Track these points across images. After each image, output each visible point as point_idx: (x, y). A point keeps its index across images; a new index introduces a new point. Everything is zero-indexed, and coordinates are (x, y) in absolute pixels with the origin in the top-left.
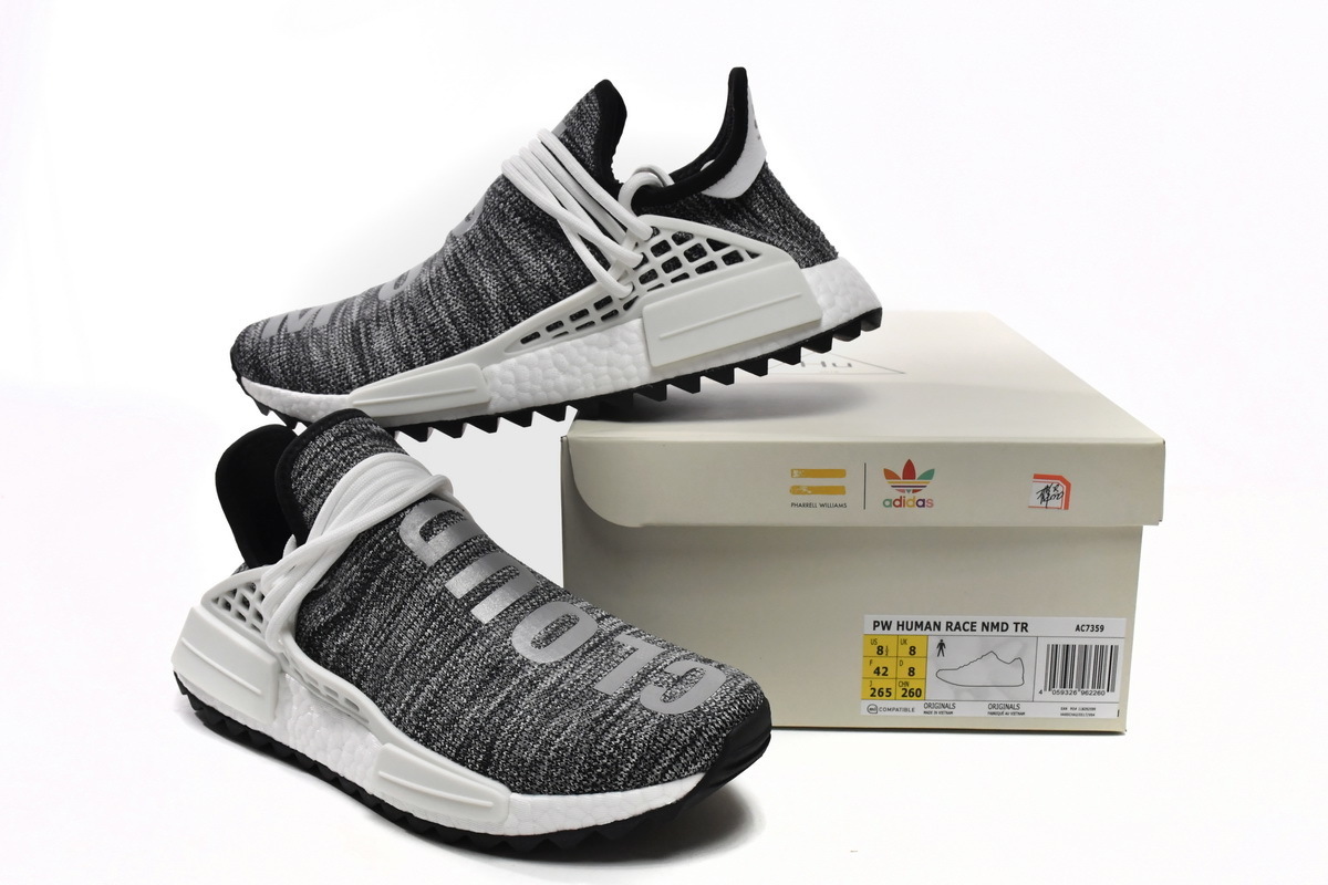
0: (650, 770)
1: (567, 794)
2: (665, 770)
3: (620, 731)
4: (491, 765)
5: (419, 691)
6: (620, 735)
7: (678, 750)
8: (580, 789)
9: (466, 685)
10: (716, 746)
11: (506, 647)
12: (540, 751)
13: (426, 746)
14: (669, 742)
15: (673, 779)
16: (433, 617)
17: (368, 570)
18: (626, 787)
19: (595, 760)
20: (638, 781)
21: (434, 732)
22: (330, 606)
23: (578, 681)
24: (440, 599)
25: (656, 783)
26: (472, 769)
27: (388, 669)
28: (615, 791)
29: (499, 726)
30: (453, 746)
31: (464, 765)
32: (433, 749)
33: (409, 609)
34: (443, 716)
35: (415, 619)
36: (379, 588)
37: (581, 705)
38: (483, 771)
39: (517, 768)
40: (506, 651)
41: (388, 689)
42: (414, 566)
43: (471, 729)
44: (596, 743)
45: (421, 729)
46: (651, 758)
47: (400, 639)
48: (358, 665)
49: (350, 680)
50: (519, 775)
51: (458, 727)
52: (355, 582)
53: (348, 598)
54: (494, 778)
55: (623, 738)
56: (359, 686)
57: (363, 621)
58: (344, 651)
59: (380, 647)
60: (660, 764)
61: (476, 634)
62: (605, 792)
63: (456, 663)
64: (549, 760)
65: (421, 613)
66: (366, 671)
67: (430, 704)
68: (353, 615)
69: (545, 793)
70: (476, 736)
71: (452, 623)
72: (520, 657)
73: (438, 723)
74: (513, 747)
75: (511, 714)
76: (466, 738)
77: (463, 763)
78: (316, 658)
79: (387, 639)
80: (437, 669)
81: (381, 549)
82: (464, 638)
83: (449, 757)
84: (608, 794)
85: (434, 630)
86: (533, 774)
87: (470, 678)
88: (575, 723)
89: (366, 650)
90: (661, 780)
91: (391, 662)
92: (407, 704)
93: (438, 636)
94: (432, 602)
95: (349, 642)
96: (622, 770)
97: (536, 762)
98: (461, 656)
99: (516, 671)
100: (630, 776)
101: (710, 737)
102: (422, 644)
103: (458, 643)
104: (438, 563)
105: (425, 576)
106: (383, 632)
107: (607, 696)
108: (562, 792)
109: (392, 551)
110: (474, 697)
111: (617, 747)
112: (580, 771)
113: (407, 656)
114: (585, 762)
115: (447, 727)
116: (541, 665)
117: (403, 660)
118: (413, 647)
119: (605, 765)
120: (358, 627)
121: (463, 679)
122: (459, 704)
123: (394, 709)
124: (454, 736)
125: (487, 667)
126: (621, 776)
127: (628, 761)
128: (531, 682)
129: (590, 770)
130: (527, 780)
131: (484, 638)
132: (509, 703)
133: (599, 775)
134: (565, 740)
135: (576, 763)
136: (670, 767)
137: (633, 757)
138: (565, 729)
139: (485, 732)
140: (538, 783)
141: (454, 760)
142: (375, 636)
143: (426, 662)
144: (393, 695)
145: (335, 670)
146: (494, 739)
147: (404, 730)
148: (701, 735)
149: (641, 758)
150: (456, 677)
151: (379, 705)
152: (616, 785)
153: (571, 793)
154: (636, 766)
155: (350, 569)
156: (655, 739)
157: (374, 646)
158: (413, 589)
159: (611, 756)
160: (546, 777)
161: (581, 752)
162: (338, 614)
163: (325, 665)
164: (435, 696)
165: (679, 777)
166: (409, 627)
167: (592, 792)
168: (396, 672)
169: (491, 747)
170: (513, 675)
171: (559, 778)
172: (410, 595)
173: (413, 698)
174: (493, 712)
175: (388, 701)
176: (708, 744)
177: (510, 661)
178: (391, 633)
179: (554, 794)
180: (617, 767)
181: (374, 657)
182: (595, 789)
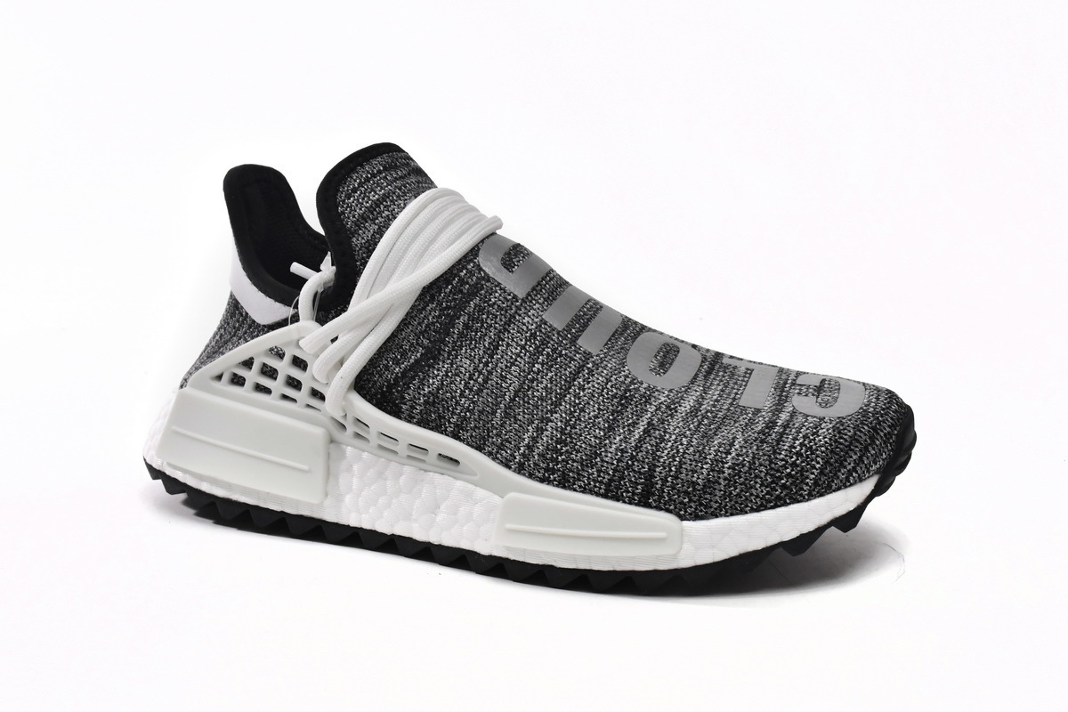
0: (835, 474)
1: (746, 513)
2: (850, 473)
3: (795, 439)
4: (654, 495)
5: (540, 430)
6: (797, 442)
7: (861, 451)
8: (762, 505)
9: (596, 417)
10: (891, 444)
11: (626, 377)
12: (713, 470)
13: (564, 487)
14: (851, 443)
15: (855, 483)
16: (538, 351)
17: (448, 308)
18: (811, 496)
19: (778, 471)
20: (823, 488)
21: (571, 471)
22: (404, 354)
23: (717, 401)
24: (541, 331)
25: (839, 489)
26: (630, 503)
27: (494, 413)
28: (799, 502)
29: (654, 453)
30: (601, 482)
31: (618, 500)
32: (575, 490)
33: (508, 345)
34: (578, 451)
35: (518, 355)
36: (466, 326)
37: (735, 422)
38: (644, 503)
39: (687, 493)
40: (629, 380)
41: (498, 435)
42: (505, 298)
43: (619, 461)
44: (775, 452)
45: (553, 471)
46: (836, 461)
47: (503, 378)
48: (453, 413)
49: (444, 432)
50: (690, 500)
51: (602, 461)
52: (433, 323)
53: (426, 342)
54: (658, 508)
55: (802, 445)
56: (456, 436)
57: (452, 364)
58: (433, 401)
59: (480, 390)
60: (845, 467)
61: (590, 365)
62: (790, 504)
63: (577, 396)
64: (725, 479)
65: (523, 347)
66: (465, 418)
67: (557, 443)
68: (436, 359)
69: (721, 516)
70: (628, 467)
71: (561, 355)
72: (645, 385)
73: (574, 461)
74: (679, 471)
75: (662, 439)
76: (615, 470)
77: (617, 498)
78: (396, 413)
79: (485, 381)
80: (557, 404)
81: (462, 282)
82: (580, 369)
83: (598, 494)
84: (792, 506)
85: (543, 365)
86: (708, 496)
87: (599, 409)
88: (740, 438)
89: (462, 395)
90: (845, 484)
91: (498, 404)
92: (528, 447)
93: (549, 370)
94: (534, 336)
95: (438, 389)
96: (807, 478)
97: (710, 484)
98: (582, 388)
99: (647, 399)
100: (816, 483)
101: (885, 435)
102: (532, 381)
103: (575, 376)
104: (529, 294)
105: (518, 308)
106: (480, 373)
107: (758, 411)
108: (743, 512)
109: (477, 284)
110: (611, 428)
111: (799, 454)
112: (761, 485)
113: (516, 396)
114: (766, 474)
115: (588, 463)
116: (670, 391)
117: (512, 400)
118: (521, 386)
119: (789, 475)
120: (447, 372)
121: (591, 411)
122: (596, 437)
123: (512, 455)
124: (599, 471)
125: (614, 396)
126: (807, 484)
127: (814, 467)
128: (668, 407)
129: (772, 482)
130: (701, 504)
131: (600, 369)
132: (655, 429)
133: (784, 487)
134: (738, 455)
135: (756, 477)
136: (854, 469)
137: (818, 463)
138: (732, 445)
139: (638, 461)
140: (715, 506)
141: (605, 496)
142: (470, 378)
143: (541, 399)
144: (507, 441)
145: (423, 423)
146: (652, 468)
147: (531, 476)
148: (878, 434)
149: (827, 462)
150: (582, 410)
151: (490, 454)
152: (801, 495)
153: (753, 510)
154: (822, 472)
155: (424, 309)
156: (836, 441)
157: (471, 390)
158: (509, 323)
159: (794, 465)
160: (724, 497)
161: (761, 465)
162: (416, 361)
163: (409, 420)
164: (562, 433)
165: (861, 480)
166: (513, 364)
167: (775, 506)
168: (507, 415)
169: (650, 475)
170: (645, 402)
171: (738, 495)
172: (505, 330)
173: (534, 439)
174: (640, 440)
175: (501, 447)
176: (885, 442)
177: (637, 390)
178: (490, 373)
179: (732, 515)
180: (802, 475)
181: (473, 402)
182: (779, 502)
